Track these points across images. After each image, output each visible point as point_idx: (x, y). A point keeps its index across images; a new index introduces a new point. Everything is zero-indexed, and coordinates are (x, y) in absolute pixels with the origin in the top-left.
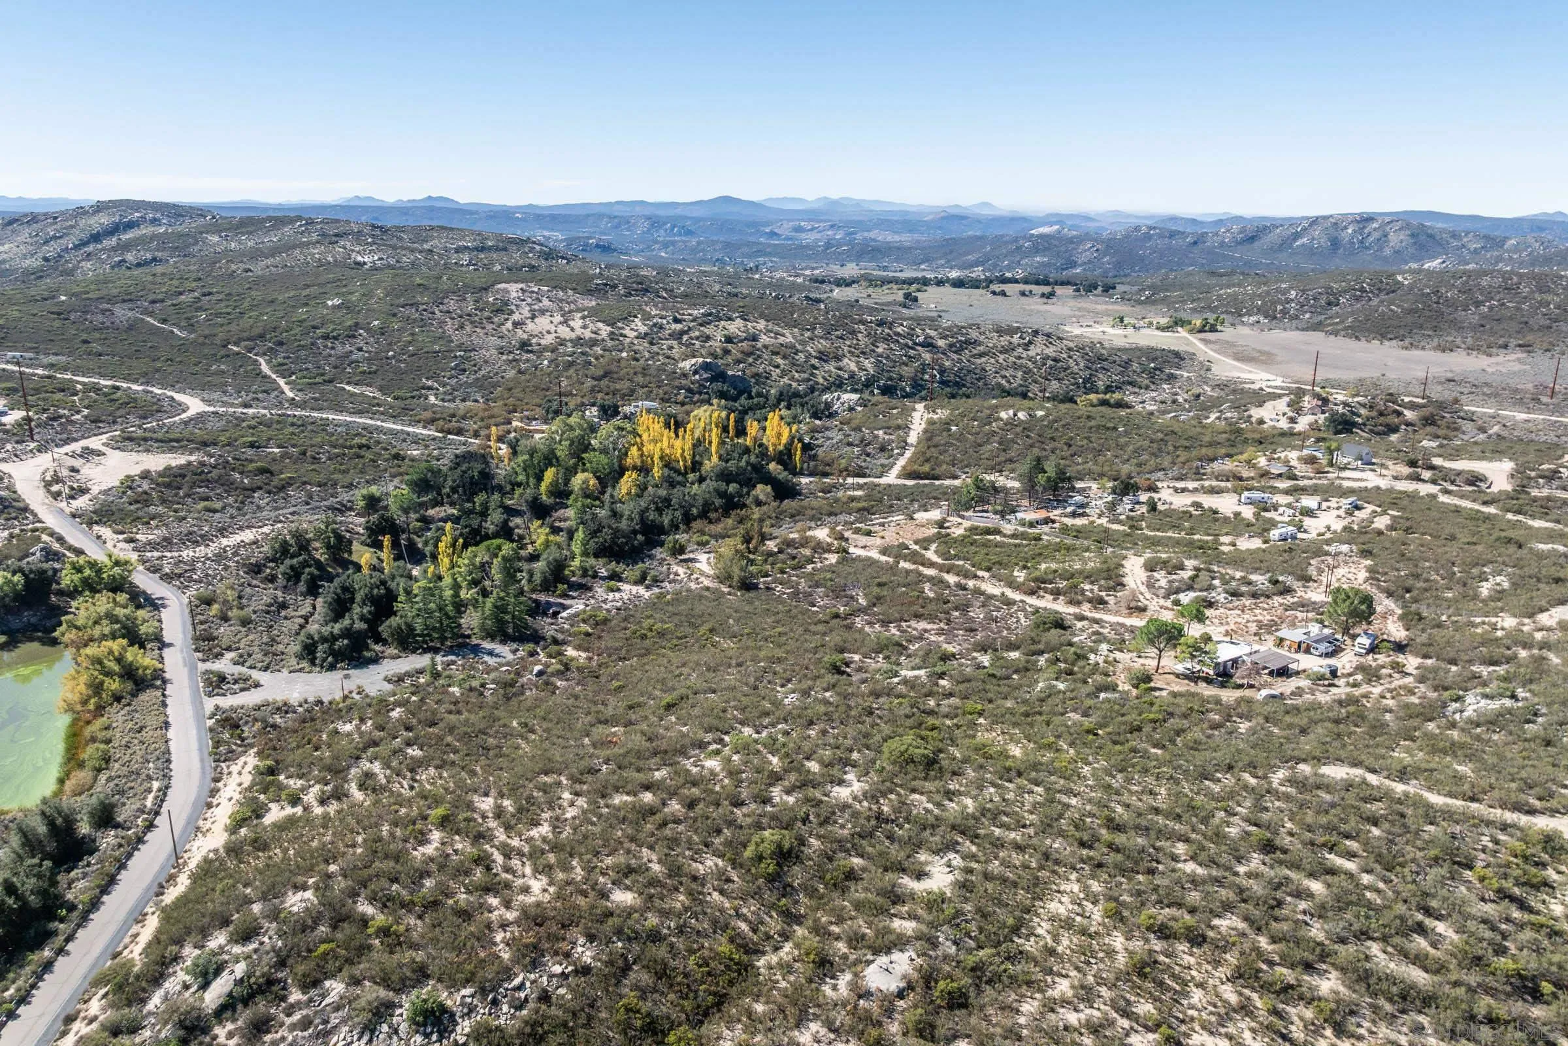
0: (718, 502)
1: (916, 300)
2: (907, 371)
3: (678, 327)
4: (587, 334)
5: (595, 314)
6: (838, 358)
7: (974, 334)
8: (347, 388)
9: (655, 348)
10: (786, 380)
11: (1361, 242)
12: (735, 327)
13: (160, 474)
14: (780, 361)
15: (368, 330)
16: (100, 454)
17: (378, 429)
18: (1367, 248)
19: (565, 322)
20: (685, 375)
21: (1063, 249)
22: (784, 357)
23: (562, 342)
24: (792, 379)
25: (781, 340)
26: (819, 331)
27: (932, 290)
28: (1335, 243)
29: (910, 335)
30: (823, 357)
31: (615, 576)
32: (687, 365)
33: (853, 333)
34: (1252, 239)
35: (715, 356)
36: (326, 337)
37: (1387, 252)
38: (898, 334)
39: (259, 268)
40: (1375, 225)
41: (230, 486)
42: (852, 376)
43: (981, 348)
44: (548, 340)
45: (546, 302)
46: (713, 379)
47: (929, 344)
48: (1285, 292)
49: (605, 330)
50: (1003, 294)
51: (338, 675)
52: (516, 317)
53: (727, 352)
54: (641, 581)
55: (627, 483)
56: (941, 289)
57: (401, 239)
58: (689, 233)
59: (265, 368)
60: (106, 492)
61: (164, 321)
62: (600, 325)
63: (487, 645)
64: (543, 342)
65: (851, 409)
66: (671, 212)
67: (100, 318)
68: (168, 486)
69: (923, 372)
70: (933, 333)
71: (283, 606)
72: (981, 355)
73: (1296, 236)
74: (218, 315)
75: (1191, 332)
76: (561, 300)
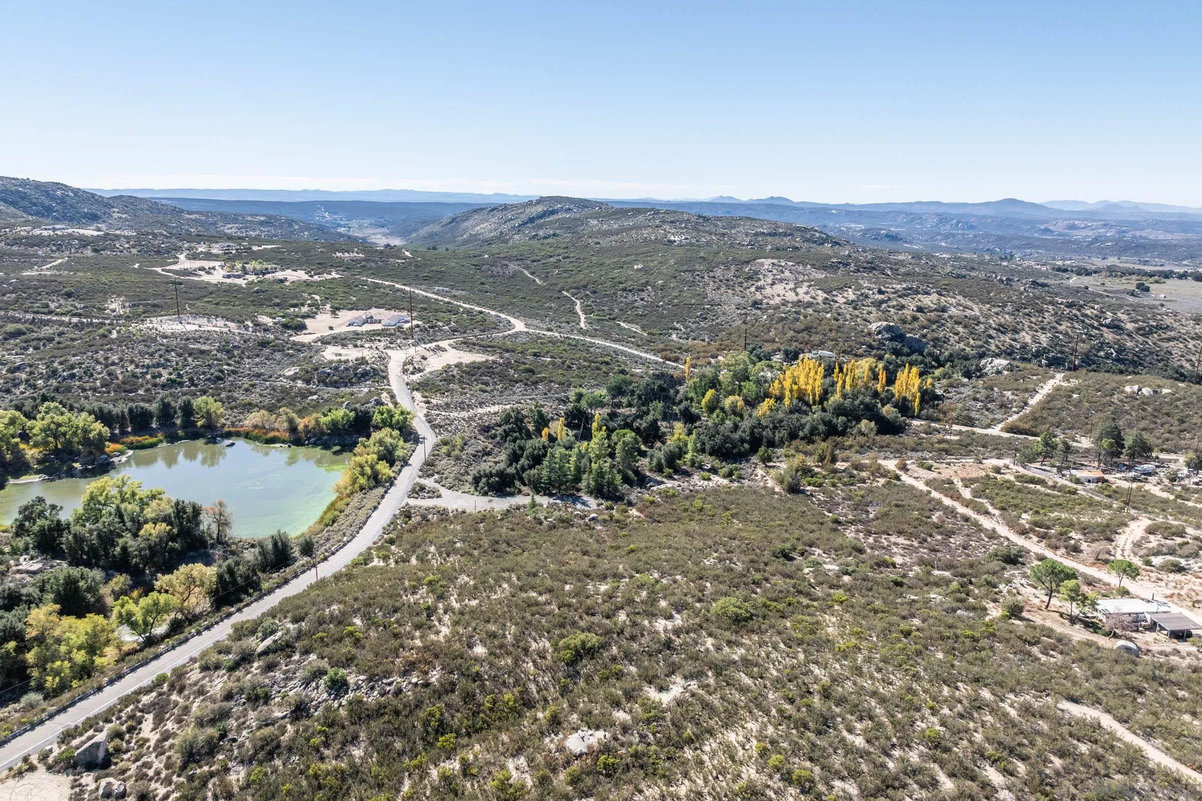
0: (822, 428)
1: (1147, 289)
2: (1083, 347)
3: (880, 297)
4: (807, 298)
5: (819, 284)
6: (1016, 331)
7: (1168, 321)
8: (622, 324)
9: (857, 312)
10: (962, 345)
12: (929, 301)
13: (467, 366)
14: (960, 329)
15: (653, 287)
16: (444, 350)
17: (623, 353)
19: (794, 290)
20: (870, 334)
22: (965, 327)
23: (785, 303)
24: (968, 345)
25: (968, 313)
26: (1009, 308)
27: (1171, 283)
29: (1097, 318)
30: (1002, 329)
31: (714, 471)
32: (876, 326)
33: (1041, 311)
35: (904, 322)
36: (624, 290)
38: (1086, 316)
39: (605, 242)
41: (503, 377)
42: (1024, 346)
43: (1172, 334)
44: (777, 300)
45: (787, 274)
46: (892, 339)
47: (1116, 327)
49: (821, 295)
51: (486, 499)
52: (760, 284)
53: (915, 319)
54: (729, 475)
55: (764, 407)
56: (1182, 282)
57: (717, 226)
58: (972, 227)
59: (578, 308)
60: (431, 373)
61: (532, 273)
62: (820, 292)
63: (586, 498)
64: (771, 302)
65: (999, 372)
66: (962, 211)
67: (499, 269)
68: (468, 373)
69: (1101, 348)
70: (1124, 317)
71: (488, 454)
72: (1169, 340)
74: (565, 271)
76: (799, 273)
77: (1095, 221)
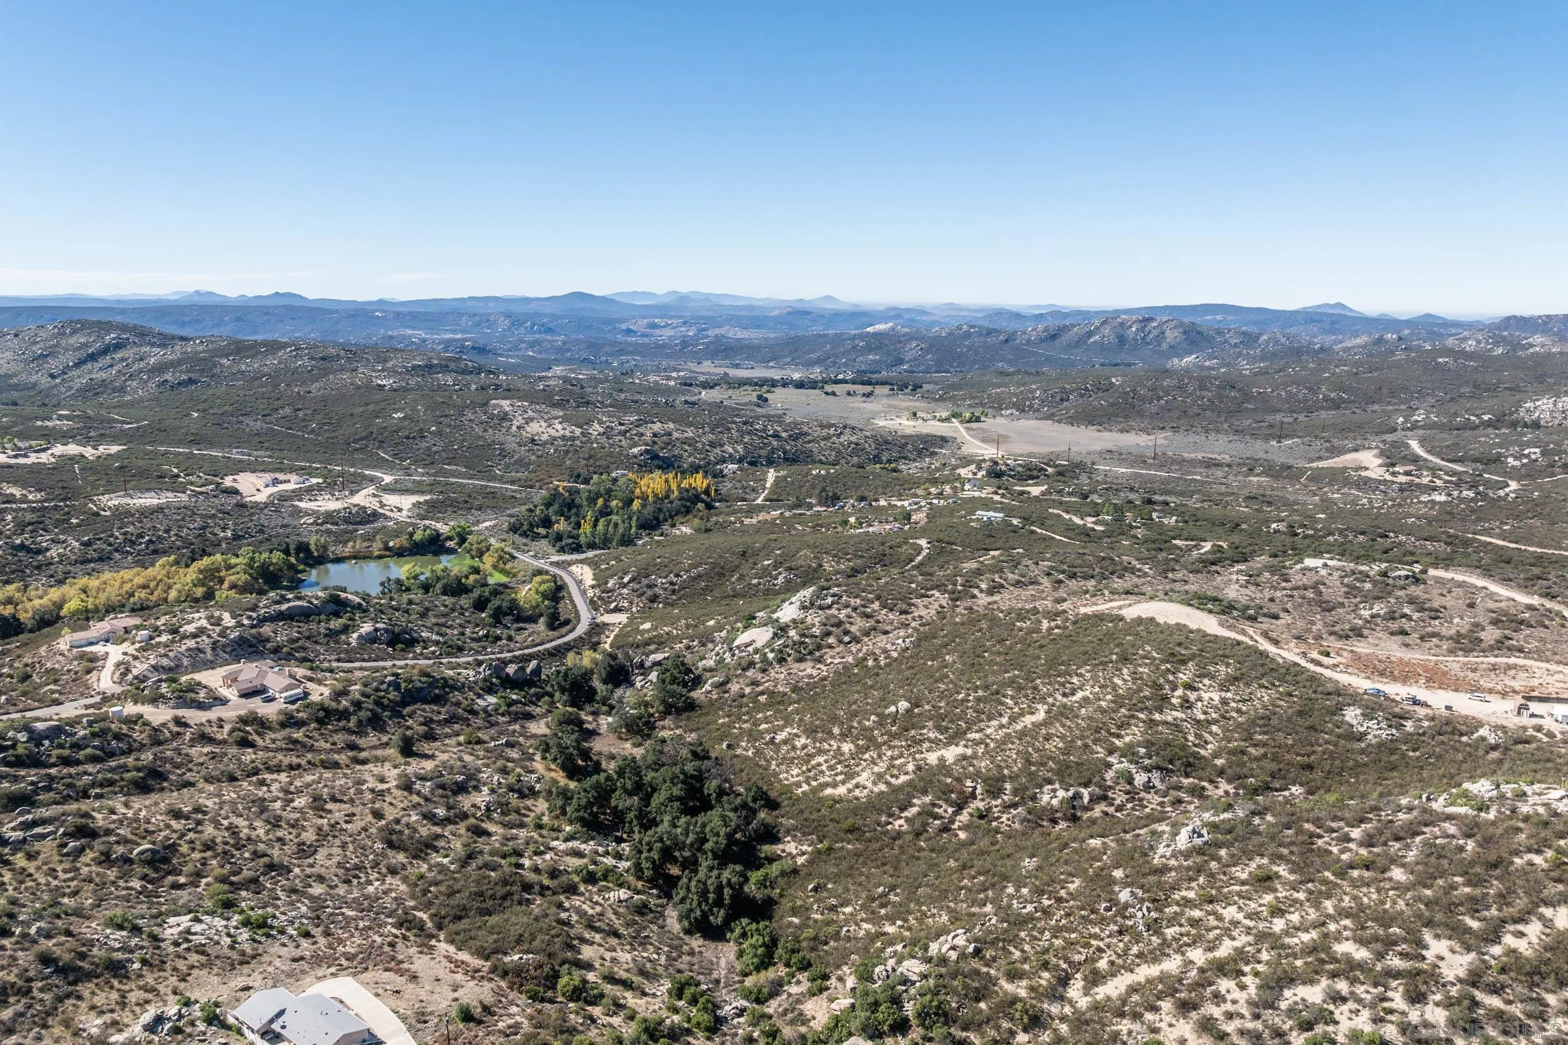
1: (766, 399)
2: (763, 452)
3: (622, 428)
6: (722, 446)
7: (806, 428)
8: (445, 467)
9: (611, 441)
10: (691, 459)
11: (1143, 339)
12: (657, 427)
14: (687, 448)
15: (430, 433)
18: (1148, 344)
20: (635, 457)
21: (892, 347)
22: (689, 445)
24: (696, 458)
25: (686, 435)
26: (707, 429)
27: (780, 391)
28: (1122, 340)
29: (764, 430)
30: (712, 445)
32: (635, 450)
33: (729, 429)
34: (1053, 337)
35: (649, 445)
37: (1164, 346)
40: (1154, 324)
42: (731, 456)
43: (810, 438)
45: (530, 413)
46: (652, 459)
47: (776, 436)
48: (1033, 392)
50: (834, 394)
52: (516, 423)
53: (655, 443)
55: (638, 503)
56: (786, 390)
59: (386, 457)
60: (410, 509)
65: (734, 472)
69: (773, 452)
70: (779, 428)
72: (809, 442)
73: (1090, 334)
75: (961, 422)
76: (540, 411)
77: (671, 318)
